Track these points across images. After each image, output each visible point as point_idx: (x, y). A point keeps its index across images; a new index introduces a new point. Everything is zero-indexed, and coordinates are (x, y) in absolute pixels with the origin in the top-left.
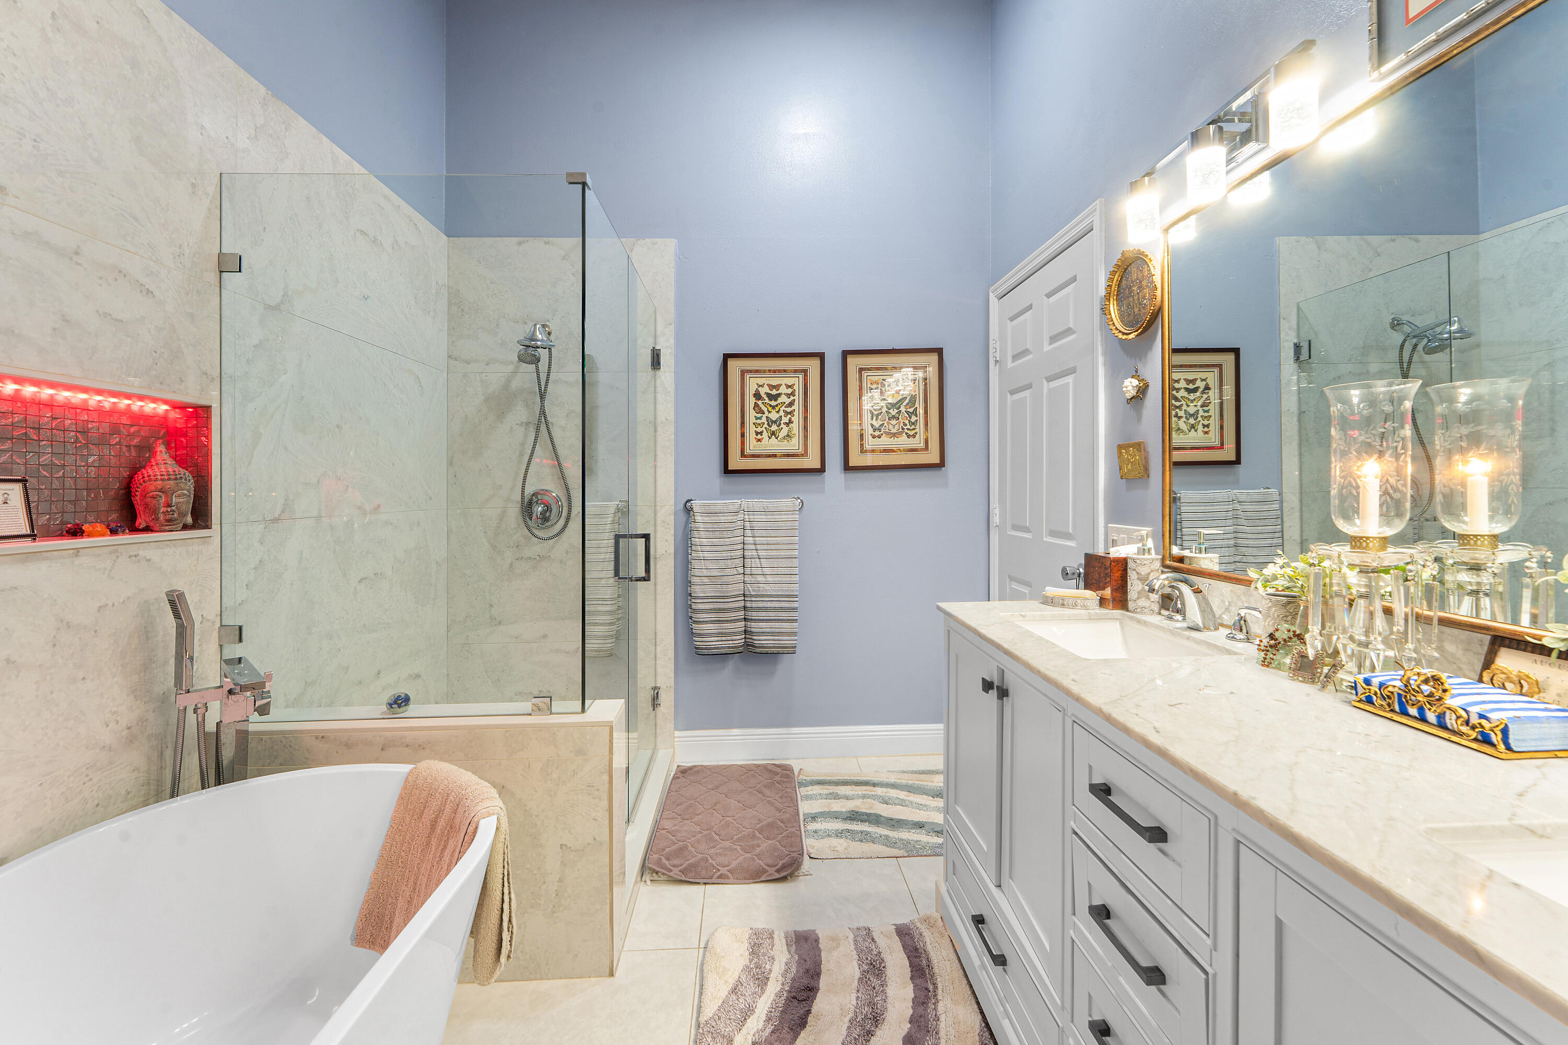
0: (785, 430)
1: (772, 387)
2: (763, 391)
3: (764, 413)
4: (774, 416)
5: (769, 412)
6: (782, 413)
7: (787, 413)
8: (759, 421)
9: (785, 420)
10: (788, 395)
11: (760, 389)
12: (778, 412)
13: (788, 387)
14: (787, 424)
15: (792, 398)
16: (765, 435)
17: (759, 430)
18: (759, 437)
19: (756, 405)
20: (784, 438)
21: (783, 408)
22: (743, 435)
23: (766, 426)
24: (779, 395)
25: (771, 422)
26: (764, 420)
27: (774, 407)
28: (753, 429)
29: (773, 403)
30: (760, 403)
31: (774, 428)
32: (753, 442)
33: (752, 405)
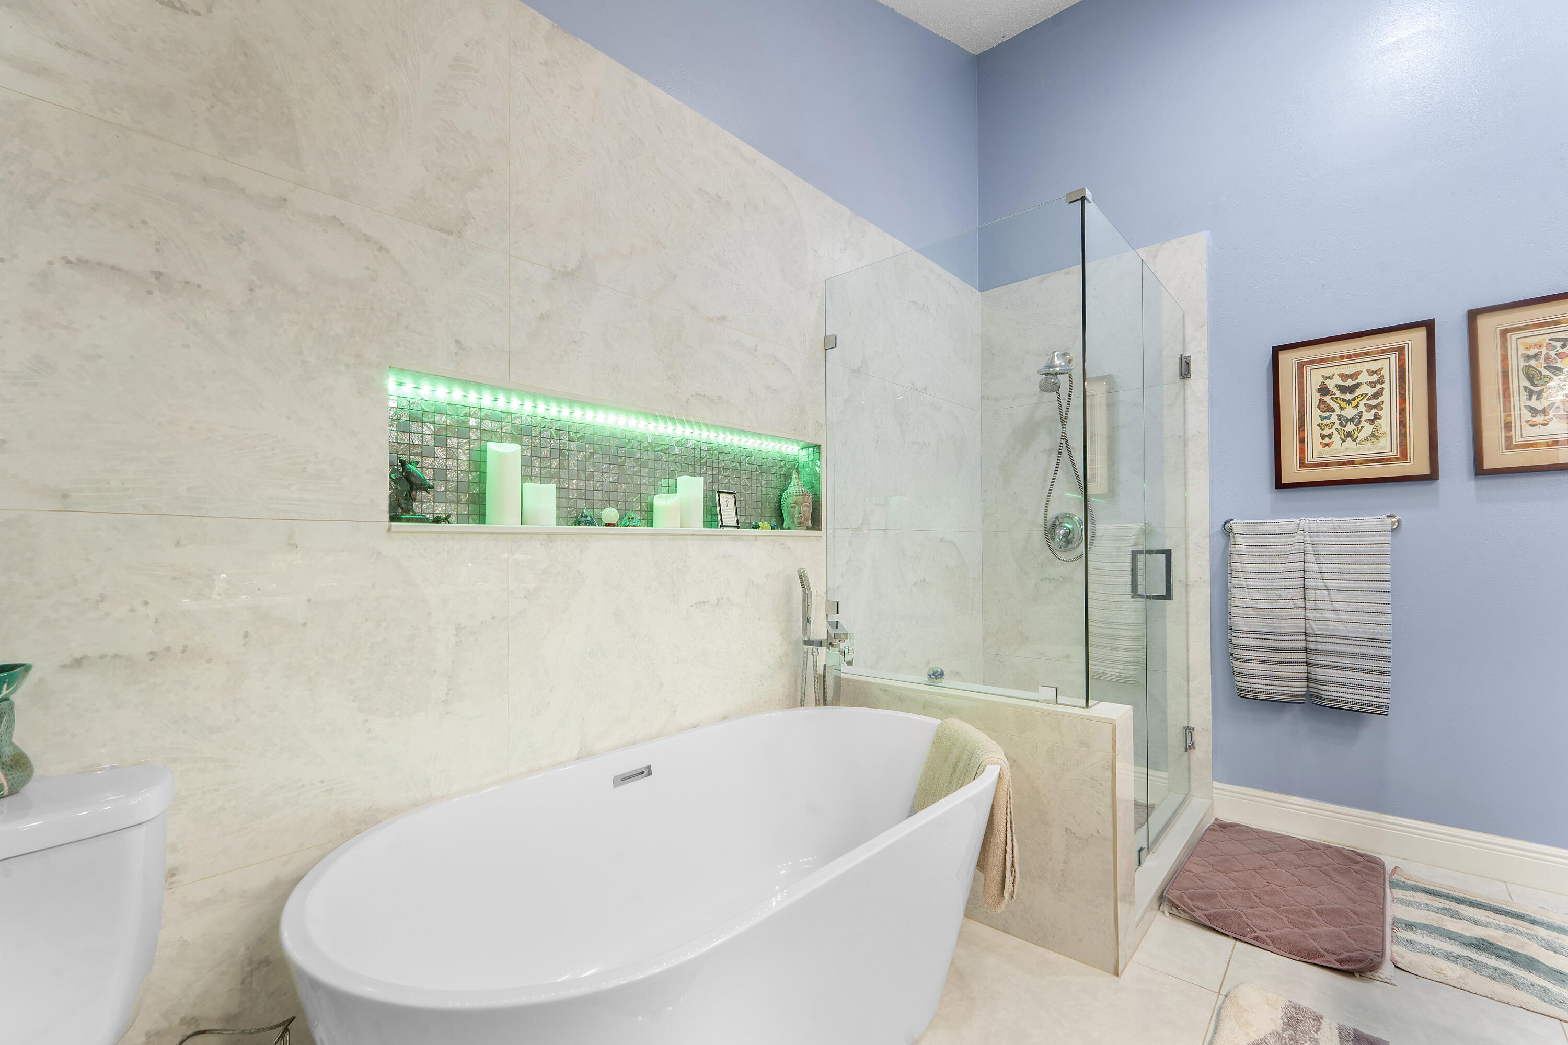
0: (1368, 429)
1: (1345, 377)
2: (1330, 385)
3: (1333, 411)
4: (1349, 412)
5: (1342, 408)
6: (1362, 408)
7: (1370, 407)
8: (1326, 422)
9: (1370, 415)
10: (1372, 385)
11: (1328, 382)
12: (1356, 407)
13: (1372, 373)
14: (1371, 421)
15: (1379, 386)
16: (1336, 437)
17: (1327, 432)
18: (1327, 441)
19: (1322, 402)
20: (1367, 439)
21: (1365, 401)
22: (1302, 441)
23: (1337, 426)
24: (1357, 386)
25: (1343, 421)
26: (1334, 418)
27: (1349, 402)
28: (1317, 431)
29: (1348, 396)
30: (1327, 399)
31: (1350, 427)
32: (1318, 448)
33: (1316, 403)
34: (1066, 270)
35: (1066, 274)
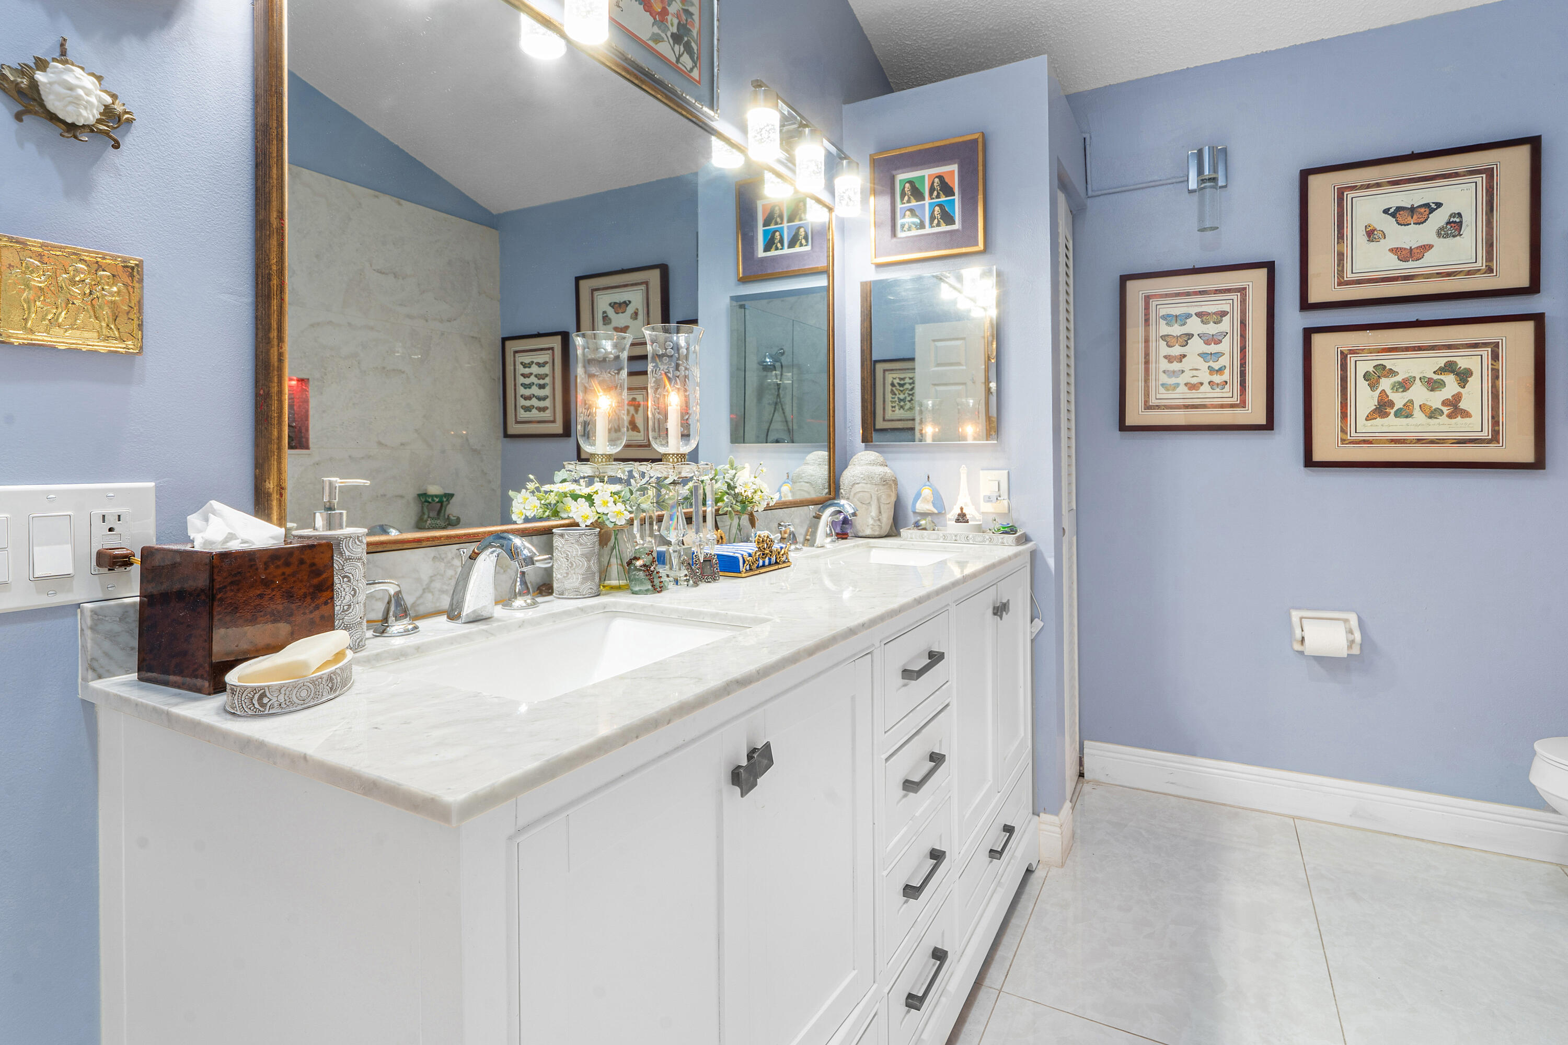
0: (908, 405)
1: (901, 379)
2: (896, 382)
3: (896, 395)
4: (902, 396)
5: (899, 394)
6: (906, 395)
7: (909, 395)
8: (893, 400)
9: (909, 398)
10: (910, 384)
11: (894, 381)
12: (904, 394)
13: (910, 378)
14: (909, 401)
15: (913, 385)
16: (897, 407)
17: (894, 405)
18: (894, 409)
19: (892, 390)
20: (908, 410)
21: (907, 392)
22: (884, 409)
23: (897, 402)
24: (905, 384)
25: (900, 400)
26: (896, 399)
27: (902, 391)
28: (890, 404)
29: (901, 389)
30: (894, 389)
31: (902, 403)
32: (890, 412)
33: (890, 390)
34: (782, 299)
35: (782, 301)
